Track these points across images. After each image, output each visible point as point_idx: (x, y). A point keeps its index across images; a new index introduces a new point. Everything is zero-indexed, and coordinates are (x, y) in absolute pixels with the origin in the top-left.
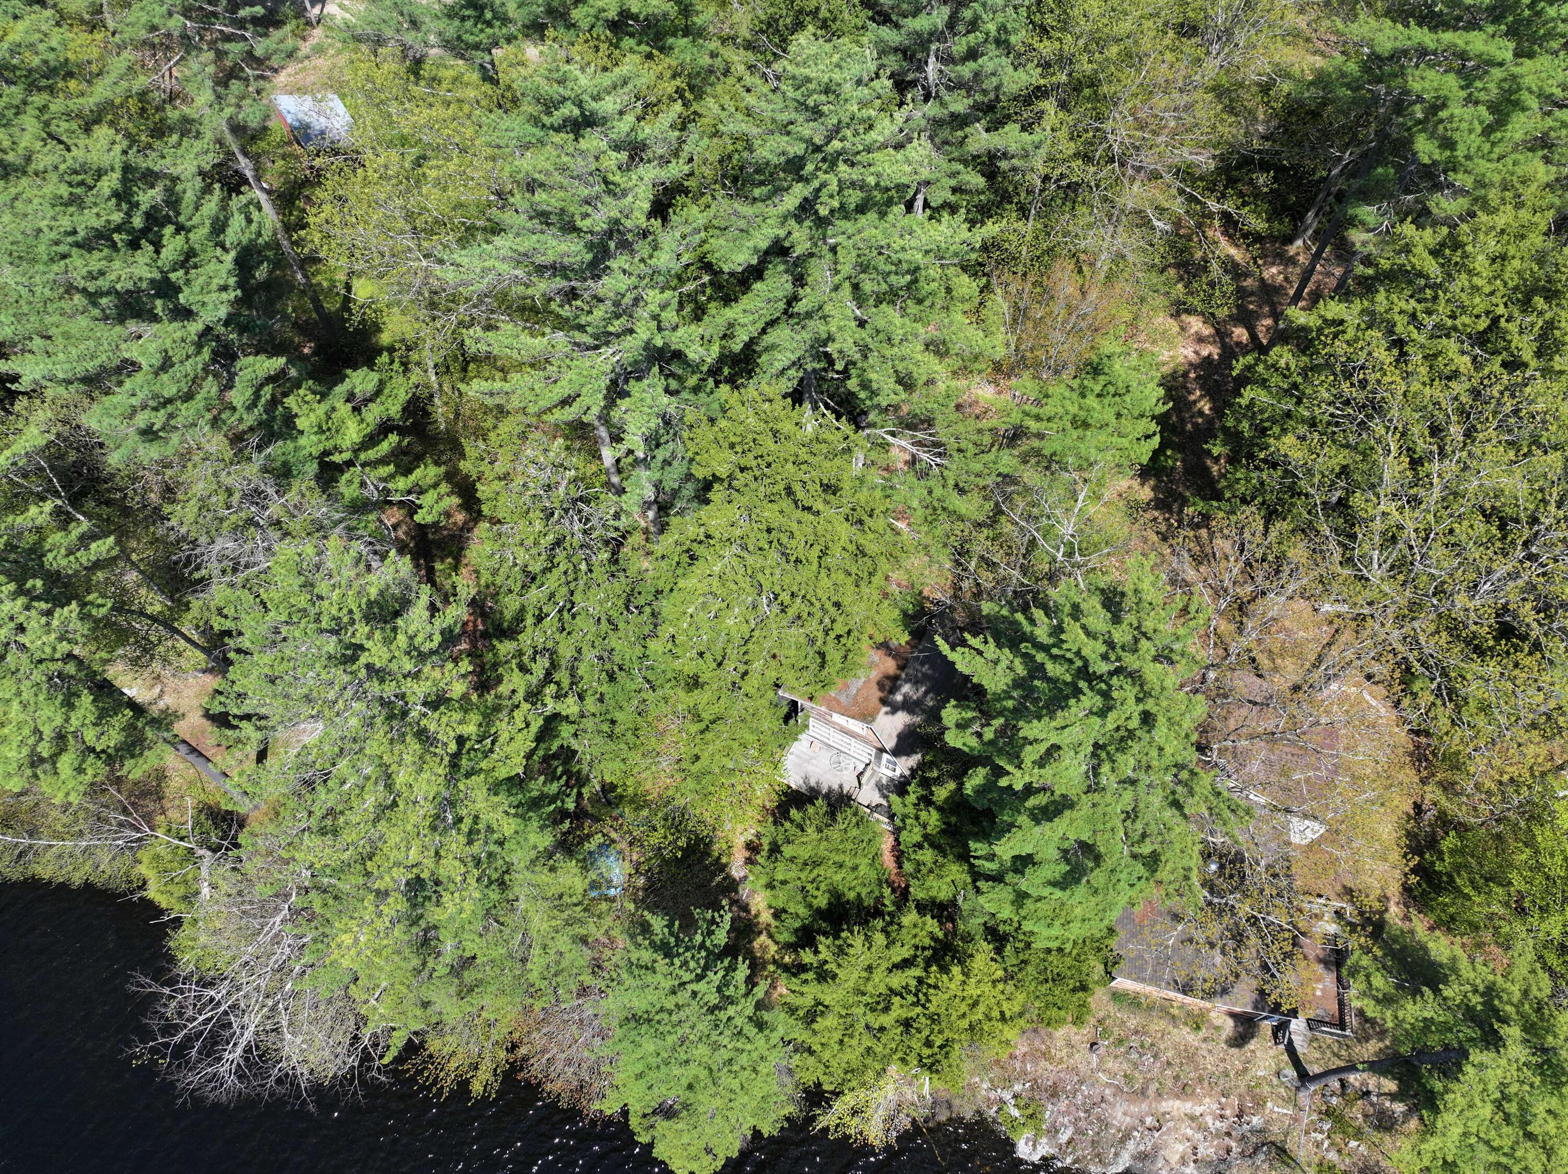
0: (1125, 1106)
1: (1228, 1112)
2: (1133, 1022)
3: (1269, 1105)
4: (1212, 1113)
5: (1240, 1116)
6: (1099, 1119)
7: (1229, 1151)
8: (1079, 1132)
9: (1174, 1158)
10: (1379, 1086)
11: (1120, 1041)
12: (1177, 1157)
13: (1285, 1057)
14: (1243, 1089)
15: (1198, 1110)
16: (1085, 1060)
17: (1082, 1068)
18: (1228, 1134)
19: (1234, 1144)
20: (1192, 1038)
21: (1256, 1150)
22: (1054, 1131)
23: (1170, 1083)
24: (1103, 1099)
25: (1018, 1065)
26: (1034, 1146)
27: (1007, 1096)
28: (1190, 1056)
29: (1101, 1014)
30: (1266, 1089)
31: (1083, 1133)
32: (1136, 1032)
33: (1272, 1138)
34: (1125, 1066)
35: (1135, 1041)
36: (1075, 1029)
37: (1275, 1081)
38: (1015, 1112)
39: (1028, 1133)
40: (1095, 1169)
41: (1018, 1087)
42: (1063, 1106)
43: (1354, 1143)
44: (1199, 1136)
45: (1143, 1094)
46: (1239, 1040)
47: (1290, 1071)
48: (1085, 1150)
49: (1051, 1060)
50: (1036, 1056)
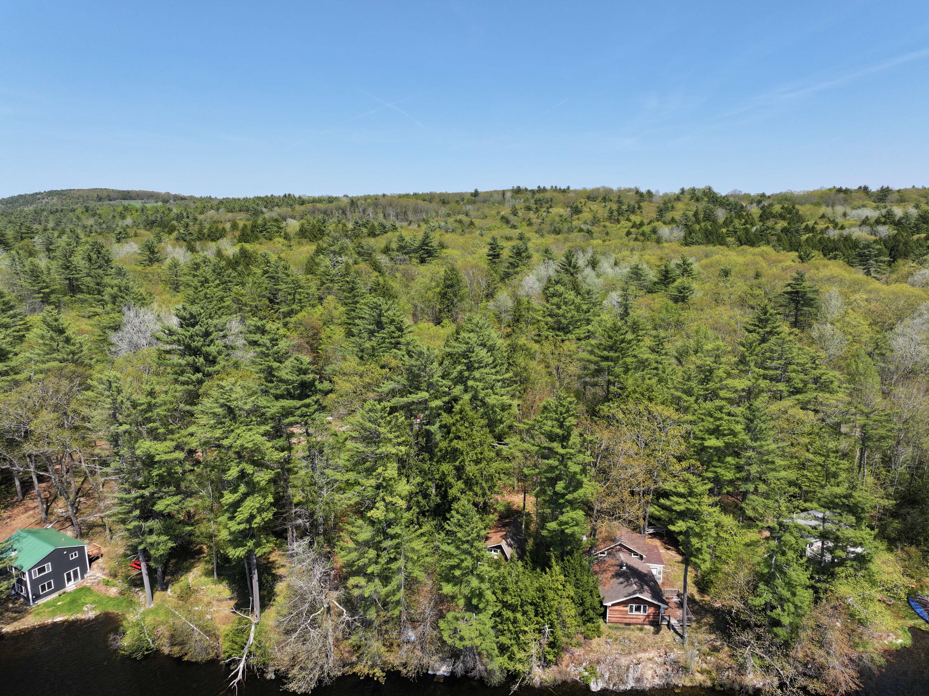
0: (625, 659)
1: (662, 654)
2: (618, 634)
3: (675, 650)
4: (656, 656)
5: (666, 655)
6: (617, 666)
7: (668, 671)
8: (611, 673)
9: (650, 677)
10: (709, 638)
11: (616, 639)
13: (675, 634)
14: (664, 646)
15: (651, 655)
16: (605, 648)
17: (606, 651)
18: (665, 663)
19: (668, 667)
21: (678, 670)
22: (602, 675)
23: (638, 648)
24: (616, 659)
25: (582, 657)
26: (597, 684)
27: (581, 669)
28: (643, 639)
29: (607, 633)
30: (672, 645)
31: (613, 673)
32: (621, 636)
33: (682, 664)
34: (620, 646)
35: (621, 638)
36: (599, 639)
37: (674, 642)
38: (586, 674)
39: (593, 679)
40: (622, 687)
41: (584, 664)
42: (603, 666)
43: (709, 658)
44: (655, 666)
45: (630, 653)
46: (657, 632)
47: (678, 637)
48: (616, 680)
49: (594, 652)
50: (588, 653)
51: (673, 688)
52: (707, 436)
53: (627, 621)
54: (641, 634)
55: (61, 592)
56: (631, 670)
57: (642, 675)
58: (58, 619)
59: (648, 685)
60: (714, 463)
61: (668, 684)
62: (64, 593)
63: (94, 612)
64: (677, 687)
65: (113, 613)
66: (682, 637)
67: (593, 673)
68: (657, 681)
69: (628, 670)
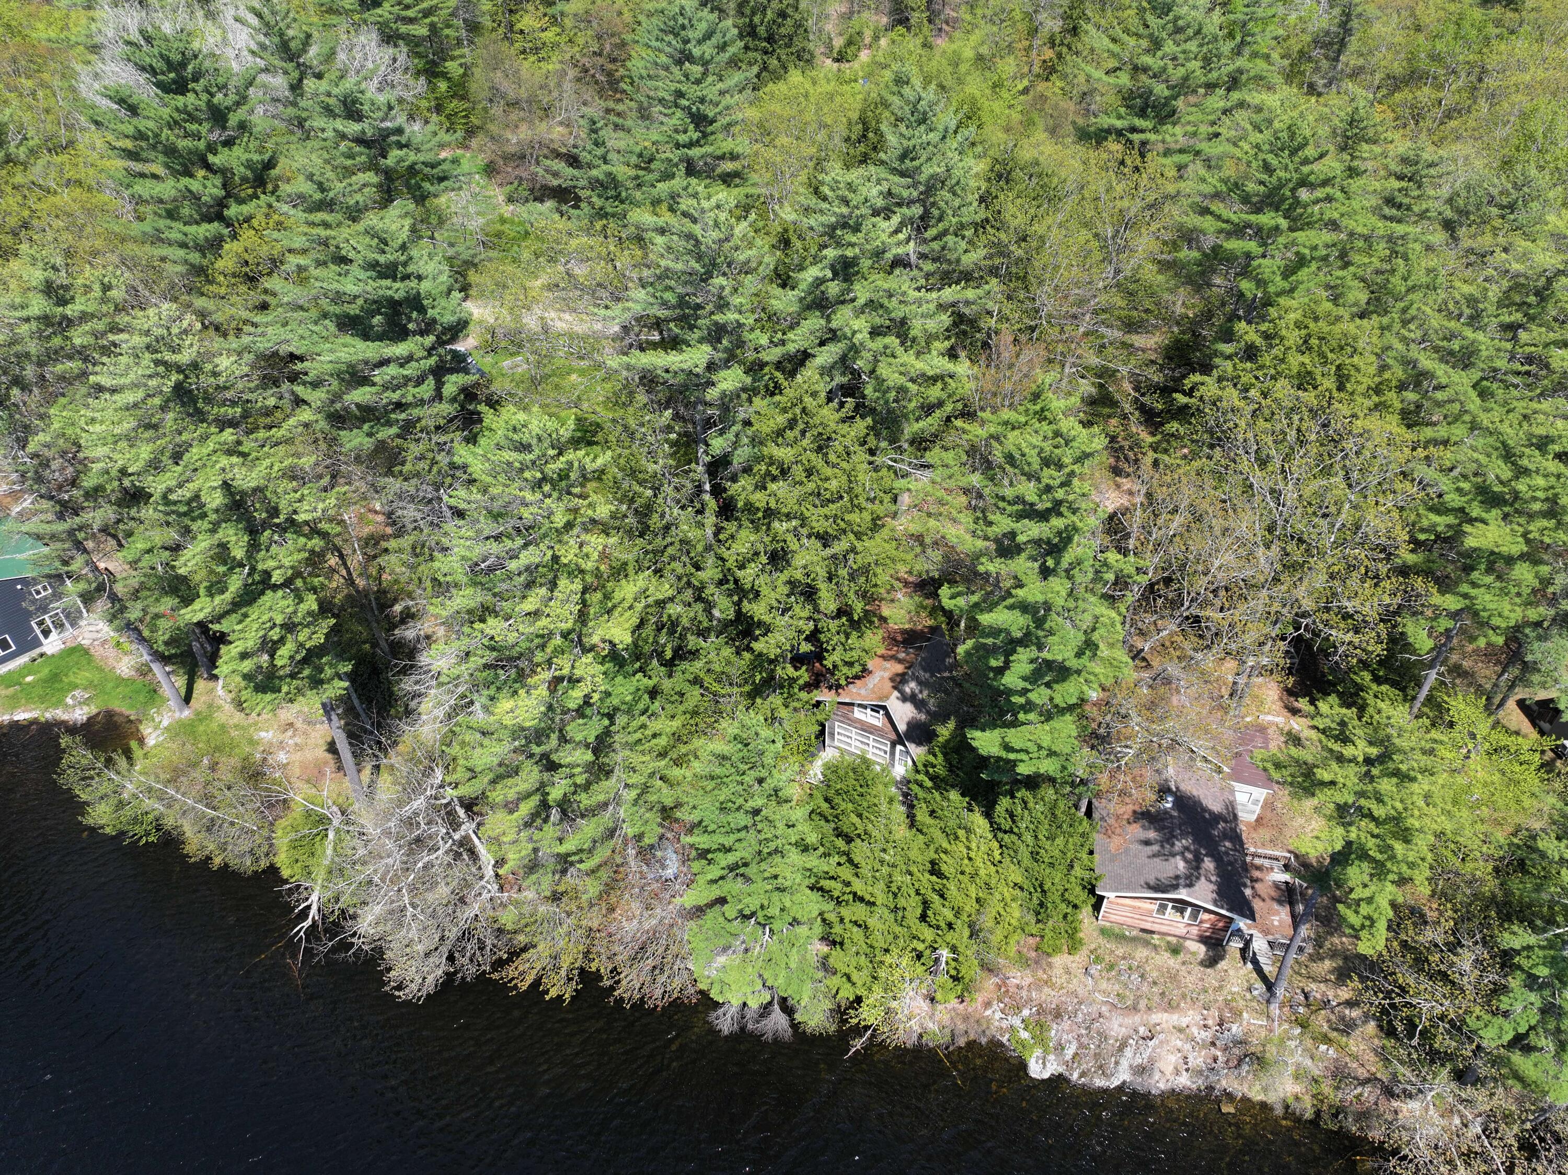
0: (1120, 1019)
1: (1210, 1022)
2: (1120, 952)
3: (1245, 1015)
4: (1196, 1024)
5: (1220, 1025)
6: (1099, 1033)
7: (1215, 1060)
8: (1081, 1046)
9: (1169, 1070)
10: (1336, 996)
11: (1111, 967)
12: (1171, 1068)
13: (1255, 975)
14: (1221, 1003)
15: (1184, 1022)
16: (1081, 985)
17: (1081, 992)
18: (1213, 1044)
19: (1219, 1053)
20: (1172, 962)
21: (1240, 1061)
22: (1060, 1048)
23: (1157, 998)
24: (1100, 1015)
25: (1024, 993)
26: (1044, 1063)
27: (1017, 1022)
28: (1174, 977)
29: (1093, 946)
30: (1242, 1003)
31: (1086, 1047)
32: (1124, 958)
33: (1253, 1049)
34: (1117, 987)
35: (1123, 965)
36: (1071, 958)
37: (1248, 996)
38: (1024, 1035)
39: (1038, 1052)
40: (1100, 1082)
41: (1026, 1012)
42: (1066, 1024)
43: (1323, 1048)
44: (1188, 1047)
45: (1135, 1008)
46: (1211, 962)
47: (1260, 986)
48: (1089, 1064)
49: (1052, 986)
50: (1039, 984)
51: (1218, 1101)
52: (1476, 511)
53: (1148, 926)
54: (1171, 962)
55: (35, 653)
56: (1128, 1052)
57: (1152, 1061)
58: (22, 716)
59: (1162, 1086)
60: (1475, 575)
61: (1210, 1088)
62: (42, 655)
63: (86, 709)
64: (1230, 1096)
65: (121, 715)
66: (1270, 987)
67: (1041, 1040)
68: (1184, 1081)
69: (1121, 1049)
